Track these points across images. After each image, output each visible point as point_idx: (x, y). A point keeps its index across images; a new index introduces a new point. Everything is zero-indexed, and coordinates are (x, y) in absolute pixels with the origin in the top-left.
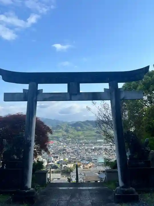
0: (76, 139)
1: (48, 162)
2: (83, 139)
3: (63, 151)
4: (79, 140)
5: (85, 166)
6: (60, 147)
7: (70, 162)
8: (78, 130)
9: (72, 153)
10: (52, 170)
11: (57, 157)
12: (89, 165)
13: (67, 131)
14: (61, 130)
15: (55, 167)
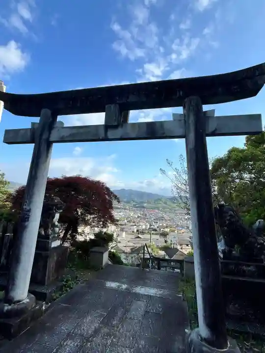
0: (172, 210)
1: (151, 226)
2: (178, 210)
3: (162, 219)
4: (175, 210)
5: (179, 232)
6: (160, 215)
7: (167, 227)
8: (174, 203)
9: (169, 220)
10: (153, 232)
11: (157, 222)
12: (182, 231)
13: (165, 203)
14: (161, 202)
15: (155, 230)
